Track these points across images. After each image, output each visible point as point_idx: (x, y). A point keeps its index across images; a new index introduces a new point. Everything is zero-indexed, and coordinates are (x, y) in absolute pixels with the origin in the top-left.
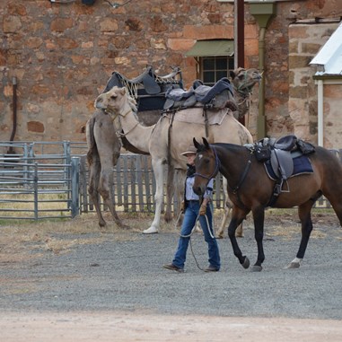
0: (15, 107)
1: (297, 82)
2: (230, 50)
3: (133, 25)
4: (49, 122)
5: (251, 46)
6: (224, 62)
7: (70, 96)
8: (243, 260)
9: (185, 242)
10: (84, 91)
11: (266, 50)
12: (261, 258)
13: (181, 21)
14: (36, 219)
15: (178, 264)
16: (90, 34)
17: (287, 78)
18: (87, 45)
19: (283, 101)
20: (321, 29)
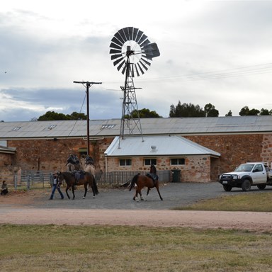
0: (39, 163)
1: (101, 157)
2: (87, 150)
3: (65, 145)
4: (46, 166)
5: (91, 149)
6: (85, 153)
7: (51, 160)
8: (69, 198)
9: (53, 192)
10: (54, 159)
11: (94, 150)
12: (74, 197)
13: (76, 144)
14: (43, 188)
15: (52, 198)
16: (55, 147)
17: (99, 156)
18: (55, 149)
19: (98, 161)
20: (106, 146)
